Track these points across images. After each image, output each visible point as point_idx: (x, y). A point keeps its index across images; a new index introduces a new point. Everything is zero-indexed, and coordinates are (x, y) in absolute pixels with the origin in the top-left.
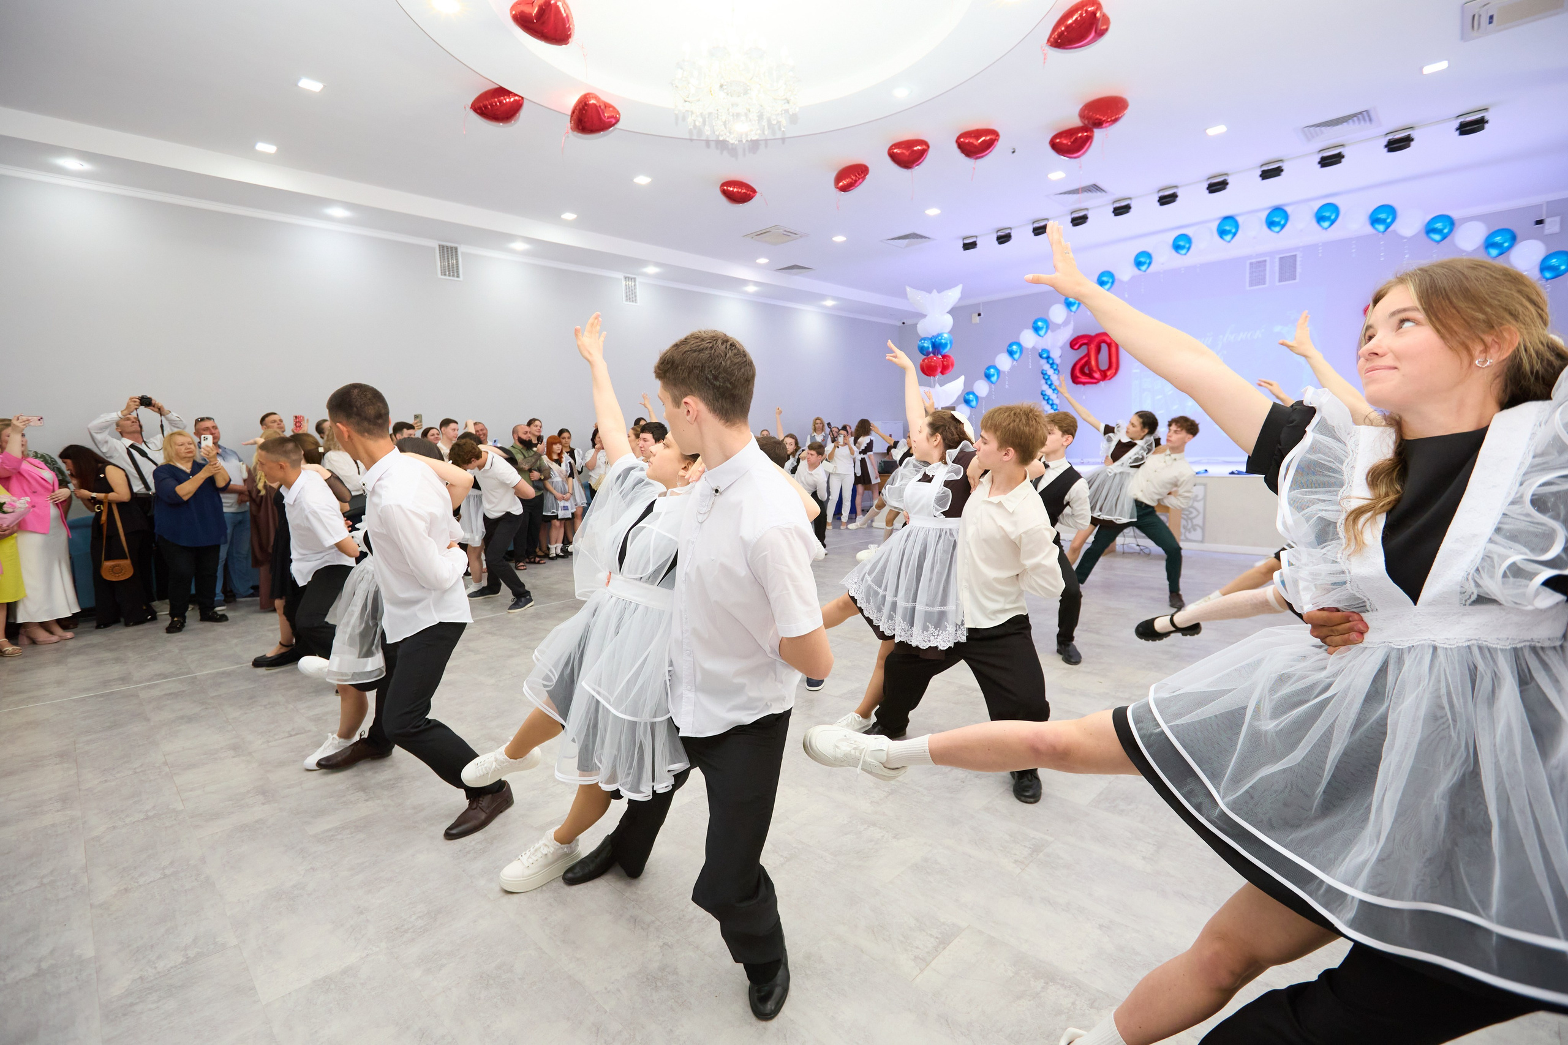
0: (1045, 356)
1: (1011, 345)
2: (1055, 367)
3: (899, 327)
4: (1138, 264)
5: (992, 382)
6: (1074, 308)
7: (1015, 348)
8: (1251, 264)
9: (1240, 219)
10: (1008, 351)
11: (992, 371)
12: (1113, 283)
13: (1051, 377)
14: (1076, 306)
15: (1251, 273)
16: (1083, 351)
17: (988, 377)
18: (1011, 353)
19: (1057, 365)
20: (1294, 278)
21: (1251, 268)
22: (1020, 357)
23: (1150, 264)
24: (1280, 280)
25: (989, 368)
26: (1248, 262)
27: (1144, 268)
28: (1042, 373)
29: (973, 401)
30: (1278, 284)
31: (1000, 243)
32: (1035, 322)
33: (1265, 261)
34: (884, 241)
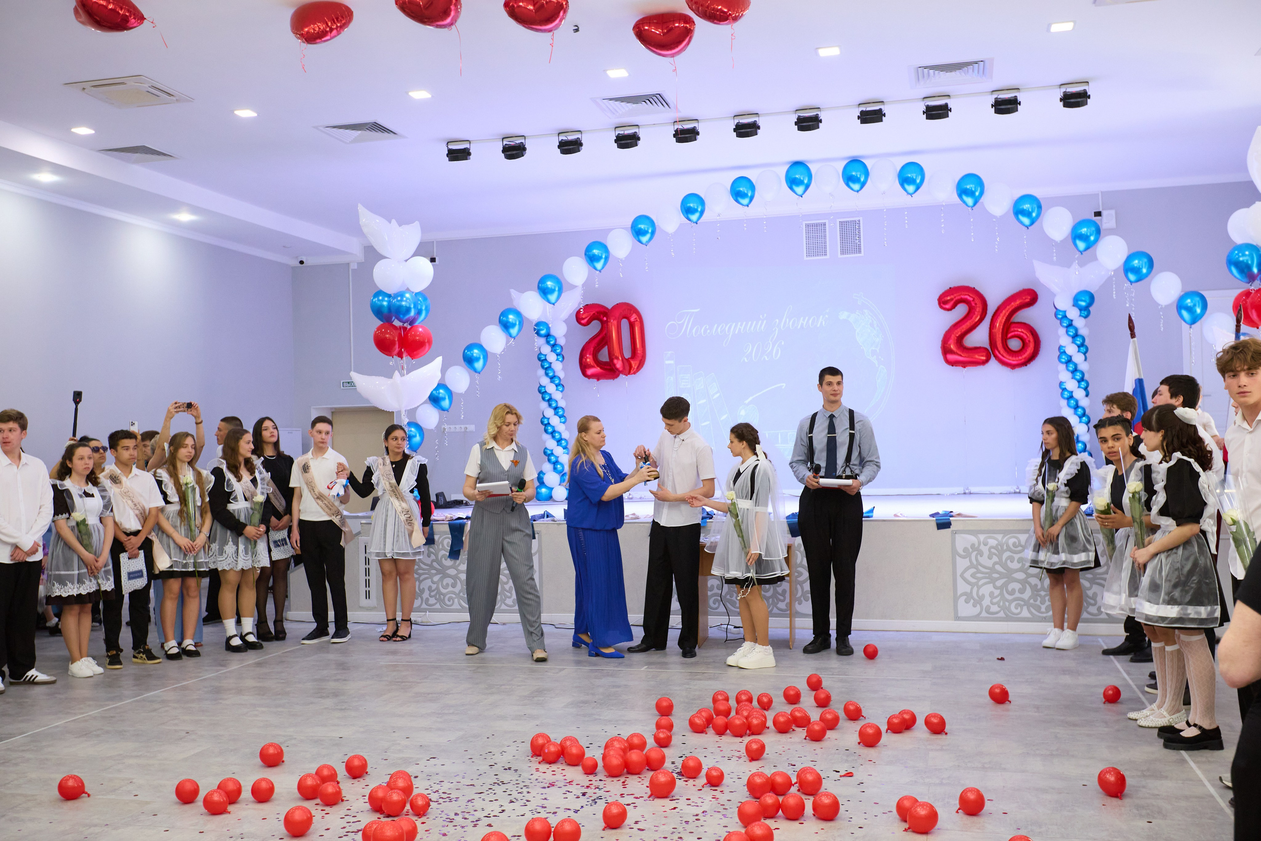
0: (543, 332)
1: (504, 313)
2: (558, 351)
3: (294, 268)
4: (687, 211)
5: (476, 371)
6: (599, 265)
7: (511, 317)
8: (807, 226)
9: (813, 168)
10: (500, 321)
11: (476, 352)
12: (653, 233)
13: (553, 366)
14: (602, 261)
15: (808, 238)
16: (595, 327)
17: (469, 361)
18: (506, 326)
19: (562, 348)
20: (860, 252)
21: (807, 232)
22: (517, 334)
23: (702, 213)
24: (842, 253)
25: (470, 347)
26: (804, 223)
27: (694, 217)
28: (539, 359)
29: (444, 399)
30: (840, 256)
31: (509, 157)
32: (542, 281)
33: (825, 224)
34: (321, 128)
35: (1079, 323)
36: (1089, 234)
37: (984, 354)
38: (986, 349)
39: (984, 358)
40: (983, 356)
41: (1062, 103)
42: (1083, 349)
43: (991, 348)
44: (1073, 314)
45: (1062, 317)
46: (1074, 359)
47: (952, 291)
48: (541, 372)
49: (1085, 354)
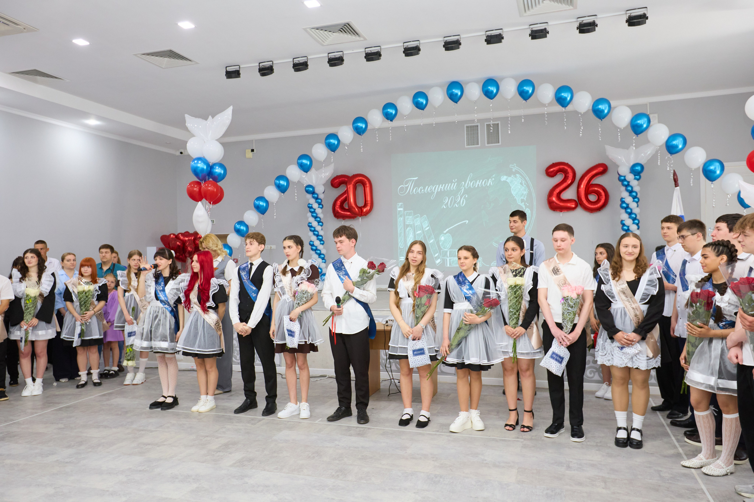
0: (310, 190)
1: (277, 178)
2: (319, 202)
4: (386, 114)
5: (262, 212)
7: (281, 181)
9: (464, 85)
11: (262, 202)
13: (316, 211)
15: (468, 134)
16: (343, 189)
17: (257, 207)
18: (278, 186)
19: (321, 200)
20: (499, 142)
21: (467, 131)
22: (286, 190)
23: (396, 114)
24: (488, 143)
25: (258, 199)
26: (465, 125)
28: (308, 207)
30: (486, 145)
32: (301, 159)
33: (477, 126)
34: (139, 55)
35: (634, 183)
36: (642, 123)
37: (574, 203)
38: (575, 201)
39: (573, 206)
40: (573, 205)
41: (627, 24)
42: (636, 200)
43: (578, 200)
44: (630, 177)
45: (622, 180)
46: (630, 206)
47: (554, 165)
48: (309, 214)
49: (637, 202)
